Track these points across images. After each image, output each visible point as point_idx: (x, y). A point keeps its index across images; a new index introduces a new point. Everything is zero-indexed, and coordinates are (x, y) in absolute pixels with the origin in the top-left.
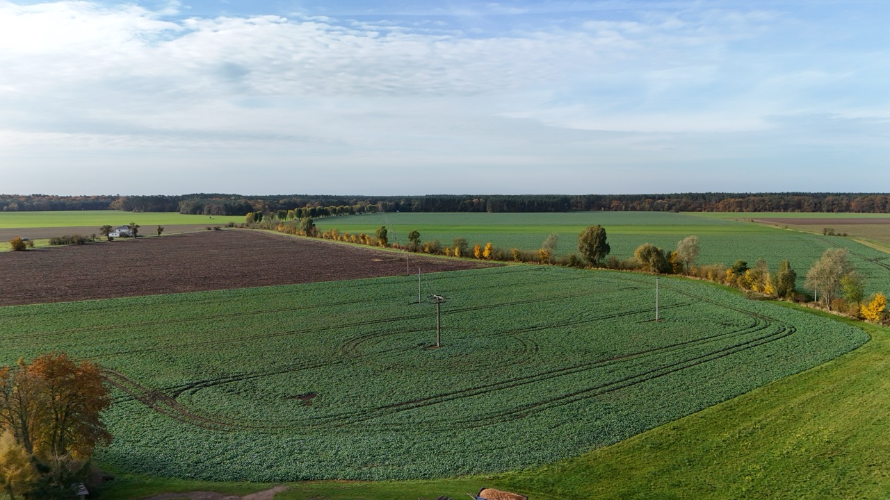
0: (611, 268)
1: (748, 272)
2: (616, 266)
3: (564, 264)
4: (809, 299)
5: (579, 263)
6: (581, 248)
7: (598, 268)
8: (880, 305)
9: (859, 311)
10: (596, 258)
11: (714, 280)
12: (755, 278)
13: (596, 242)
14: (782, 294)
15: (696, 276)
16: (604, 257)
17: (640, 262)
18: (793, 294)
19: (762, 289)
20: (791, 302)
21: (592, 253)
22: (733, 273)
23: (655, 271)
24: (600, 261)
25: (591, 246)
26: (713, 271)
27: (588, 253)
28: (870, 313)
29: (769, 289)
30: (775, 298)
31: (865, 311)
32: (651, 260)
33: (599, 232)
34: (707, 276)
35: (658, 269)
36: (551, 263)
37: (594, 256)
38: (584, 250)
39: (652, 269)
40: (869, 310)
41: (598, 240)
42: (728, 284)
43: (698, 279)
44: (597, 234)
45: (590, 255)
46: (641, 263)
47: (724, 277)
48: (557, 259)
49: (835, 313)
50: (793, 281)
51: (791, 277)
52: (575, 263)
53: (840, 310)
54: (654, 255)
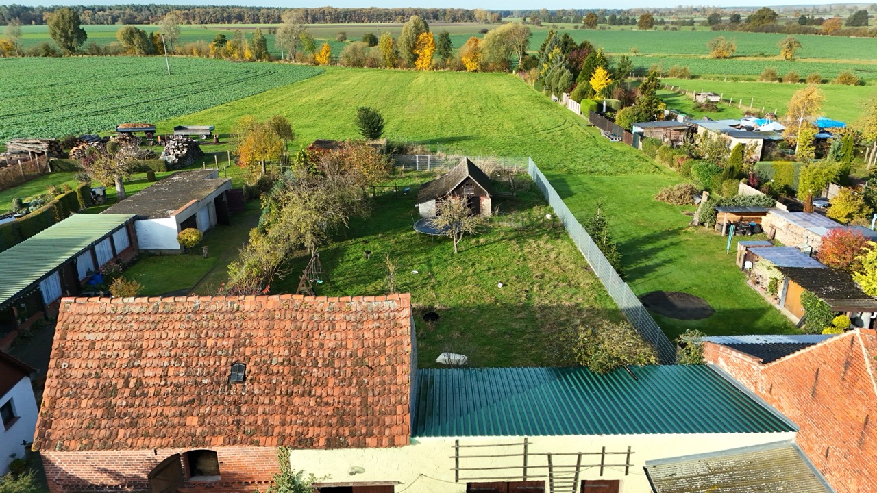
0: (93, 55)
1: (228, 43)
2: (97, 51)
3: (36, 54)
4: (279, 58)
5: (54, 52)
6: (54, 35)
7: (78, 55)
8: (327, 52)
9: (314, 58)
10: (74, 44)
11: (199, 55)
12: (235, 47)
13: (70, 27)
14: (259, 57)
15: (182, 54)
16: (82, 43)
17: (124, 44)
18: (267, 56)
19: (242, 56)
20: (267, 61)
21: (68, 39)
22: (216, 45)
23: (141, 53)
24: (79, 48)
25: (64, 30)
26: (197, 48)
27: (63, 40)
28: (321, 59)
29: (248, 54)
30: (254, 61)
31: (318, 58)
32: (135, 42)
33: (72, 15)
34: (192, 53)
35: (145, 51)
36: (19, 54)
37: (71, 41)
38: (58, 37)
39: (137, 51)
40: (321, 57)
41: (72, 24)
42: (213, 57)
43: (185, 56)
44: (70, 18)
45: (66, 41)
46: (125, 46)
47: (208, 51)
48: (26, 50)
49: (299, 64)
50: (265, 45)
51: (263, 43)
52: (49, 52)
53: (302, 61)
54: (137, 36)
